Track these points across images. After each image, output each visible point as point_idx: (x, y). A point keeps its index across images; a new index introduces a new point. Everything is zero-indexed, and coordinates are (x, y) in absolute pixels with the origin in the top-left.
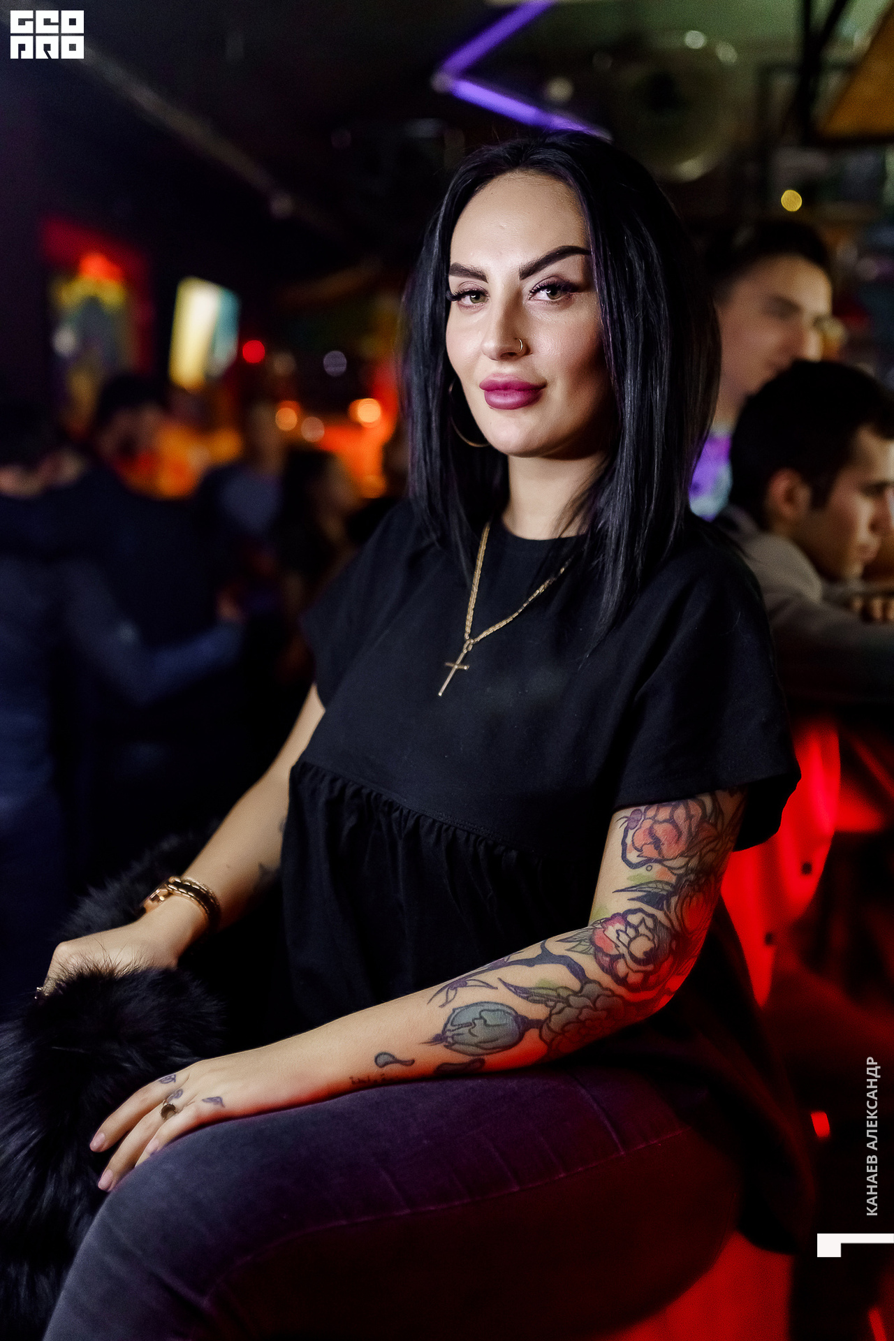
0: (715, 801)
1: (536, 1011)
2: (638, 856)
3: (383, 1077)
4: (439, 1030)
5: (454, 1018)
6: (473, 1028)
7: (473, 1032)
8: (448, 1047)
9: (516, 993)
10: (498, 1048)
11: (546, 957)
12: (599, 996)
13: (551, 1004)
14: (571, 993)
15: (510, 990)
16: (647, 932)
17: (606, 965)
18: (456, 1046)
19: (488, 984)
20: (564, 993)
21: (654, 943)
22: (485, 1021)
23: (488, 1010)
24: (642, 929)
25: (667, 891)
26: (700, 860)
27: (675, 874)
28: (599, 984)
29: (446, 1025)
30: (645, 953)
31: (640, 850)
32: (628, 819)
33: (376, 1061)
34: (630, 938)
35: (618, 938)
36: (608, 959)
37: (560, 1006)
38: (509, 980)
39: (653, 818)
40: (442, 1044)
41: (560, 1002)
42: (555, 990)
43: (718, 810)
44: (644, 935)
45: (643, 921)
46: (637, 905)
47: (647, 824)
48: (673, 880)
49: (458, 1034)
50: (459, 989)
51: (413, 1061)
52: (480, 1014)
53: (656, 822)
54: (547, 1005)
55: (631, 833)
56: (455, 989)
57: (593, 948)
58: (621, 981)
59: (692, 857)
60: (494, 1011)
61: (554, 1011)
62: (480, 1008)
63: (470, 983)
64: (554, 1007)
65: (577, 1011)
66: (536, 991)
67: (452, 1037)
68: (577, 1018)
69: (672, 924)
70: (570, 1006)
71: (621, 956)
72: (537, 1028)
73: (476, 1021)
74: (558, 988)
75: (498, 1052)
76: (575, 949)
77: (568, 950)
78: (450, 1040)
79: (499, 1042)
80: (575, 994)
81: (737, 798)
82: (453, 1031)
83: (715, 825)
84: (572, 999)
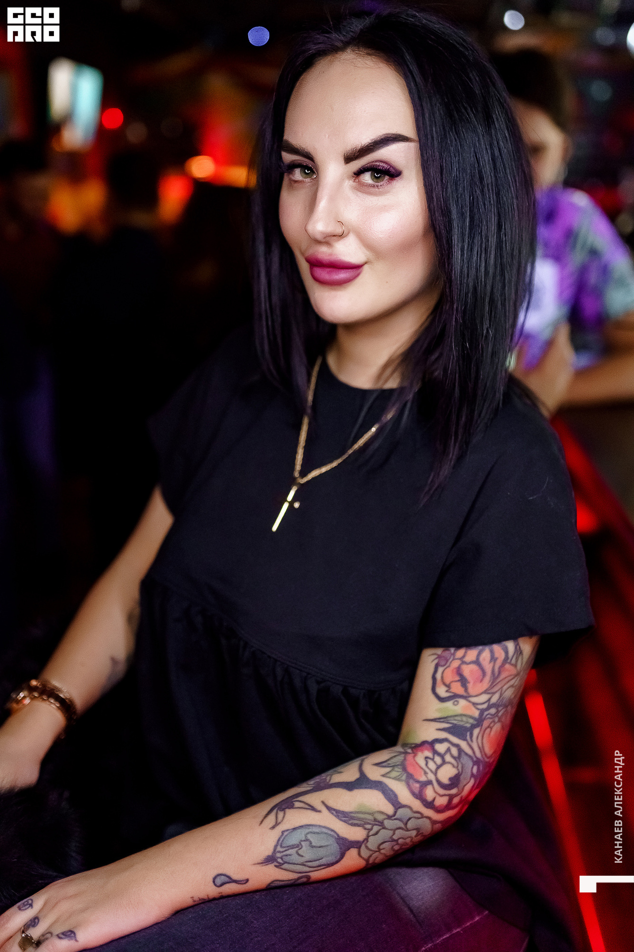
0: (517, 646)
1: (355, 834)
2: (447, 691)
3: (220, 895)
4: (269, 852)
5: (283, 841)
6: (300, 849)
7: (299, 853)
8: (279, 866)
9: (337, 817)
10: (322, 865)
11: (363, 782)
12: (410, 819)
13: (369, 826)
14: (385, 817)
15: (332, 813)
16: (453, 761)
17: (417, 791)
18: (286, 866)
19: (312, 807)
20: (380, 817)
21: (458, 770)
22: (311, 843)
23: (314, 833)
24: (448, 758)
25: (470, 723)
26: (501, 695)
27: (478, 709)
28: (410, 808)
29: (276, 846)
30: (450, 779)
31: (448, 686)
32: (439, 657)
33: (214, 882)
34: (437, 765)
35: (427, 764)
36: (418, 785)
37: (376, 828)
38: (331, 803)
39: (461, 659)
40: (273, 865)
41: (376, 825)
42: (372, 814)
43: (519, 652)
44: (449, 763)
45: (448, 750)
46: (444, 735)
47: (456, 664)
48: (476, 714)
49: (287, 855)
50: (287, 810)
51: (247, 880)
52: (306, 837)
53: (464, 663)
54: (365, 829)
55: (440, 670)
56: (283, 810)
57: (405, 775)
58: (430, 805)
59: (494, 693)
60: (318, 833)
61: (371, 833)
62: (304, 831)
63: (297, 804)
64: (371, 829)
65: (391, 832)
66: (355, 815)
67: (281, 858)
68: (391, 837)
69: (474, 752)
70: (384, 828)
71: (430, 782)
72: (357, 848)
73: (302, 843)
74: (375, 812)
75: (323, 868)
76: (388, 775)
77: (383, 776)
78: (280, 860)
79: (323, 861)
80: (389, 817)
81: (534, 639)
82: (283, 852)
83: (515, 666)
84: (387, 823)
